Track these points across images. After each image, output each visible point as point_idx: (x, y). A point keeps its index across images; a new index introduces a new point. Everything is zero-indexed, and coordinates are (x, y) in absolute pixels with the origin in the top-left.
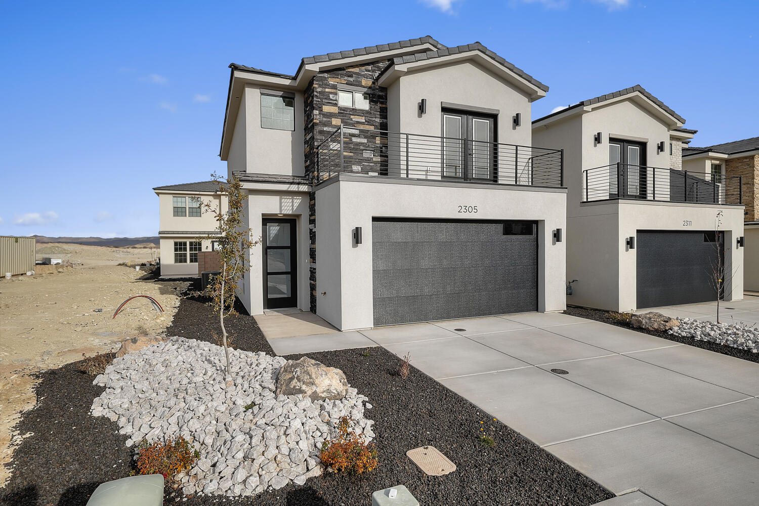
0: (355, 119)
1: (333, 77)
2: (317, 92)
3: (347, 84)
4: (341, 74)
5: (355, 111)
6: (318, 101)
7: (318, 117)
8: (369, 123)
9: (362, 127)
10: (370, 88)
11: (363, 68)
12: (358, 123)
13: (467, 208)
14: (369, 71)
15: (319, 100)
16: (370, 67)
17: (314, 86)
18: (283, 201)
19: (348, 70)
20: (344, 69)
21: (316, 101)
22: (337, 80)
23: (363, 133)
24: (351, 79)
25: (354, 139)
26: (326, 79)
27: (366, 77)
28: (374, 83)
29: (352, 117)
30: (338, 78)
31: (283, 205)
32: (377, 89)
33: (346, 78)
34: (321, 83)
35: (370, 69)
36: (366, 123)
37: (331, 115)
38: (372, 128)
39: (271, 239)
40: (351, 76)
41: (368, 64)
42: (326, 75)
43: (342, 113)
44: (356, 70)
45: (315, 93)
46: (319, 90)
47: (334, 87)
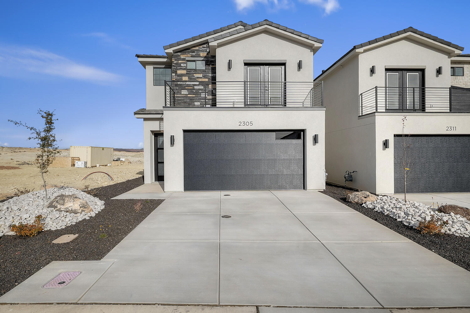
0: (196, 75)
1: (184, 54)
2: (174, 64)
3: (191, 57)
4: (188, 52)
5: (196, 71)
6: (175, 68)
7: (175, 77)
8: (204, 77)
9: (200, 80)
10: (205, 57)
11: (201, 46)
12: (198, 78)
13: (245, 123)
14: (205, 47)
16: (205, 45)
17: (173, 60)
18: (161, 123)
19: (192, 49)
20: (189, 49)
21: (174, 68)
22: (186, 55)
23: (201, 83)
24: (194, 54)
25: (196, 87)
26: (179, 56)
27: (203, 51)
28: (208, 54)
29: (194, 75)
30: (186, 54)
31: (161, 126)
32: (210, 57)
33: (191, 54)
34: (176, 58)
35: (206, 46)
36: (203, 77)
37: (182, 75)
38: (207, 80)
39: (160, 144)
40: (194, 52)
41: (204, 44)
42: (179, 54)
43: (188, 73)
44: (197, 48)
45: (173, 64)
46: (175, 62)
47: (184, 59)
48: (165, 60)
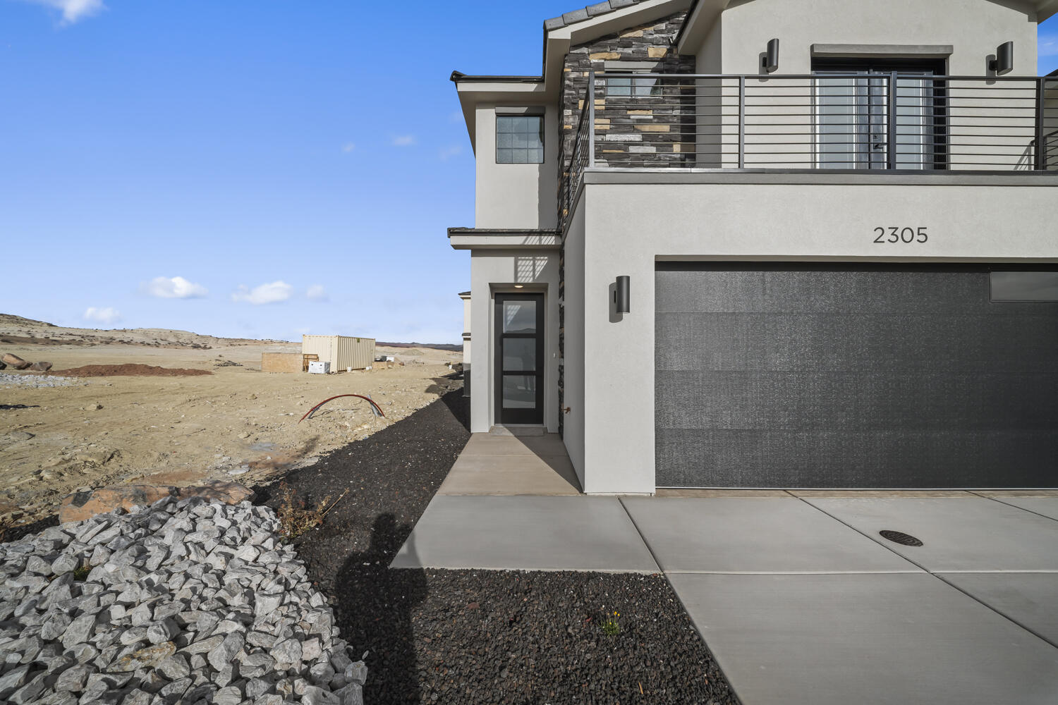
0: (635, 115)
1: (598, 52)
2: (569, 80)
3: (620, 59)
4: (611, 44)
5: (634, 104)
6: (571, 94)
7: (571, 119)
8: (660, 120)
9: (647, 128)
10: (662, 60)
11: (651, 29)
12: (640, 121)
13: (898, 233)
14: (661, 32)
15: (574, 92)
16: (664, 24)
17: (566, 70)
18: (520, 263)
19: (624, 36)
20: (616, 35)
21: (568, 94)
22: (605, 55)
23: (649, 138)
24: (629, 51)
25: (632, 149)
26: (584, 55)
27: (655, 43)
28: (669, 51)
29: (629, 113)
30: (606, 52)
31: (519, 269)
32: (676, 60)
33: (620, 50)
34: (576, 64)
35: (664, 28)
36: (656, 120)
38: (665, 128)
39: (509, 323)
40: (629, 45)
41: (660, 21)
42: (585, 50)
43: (611, 109)
44: (639, 33)
45: (567, 82)
46: (573, 75)
47: (599, 67)
48: (531, 88)
